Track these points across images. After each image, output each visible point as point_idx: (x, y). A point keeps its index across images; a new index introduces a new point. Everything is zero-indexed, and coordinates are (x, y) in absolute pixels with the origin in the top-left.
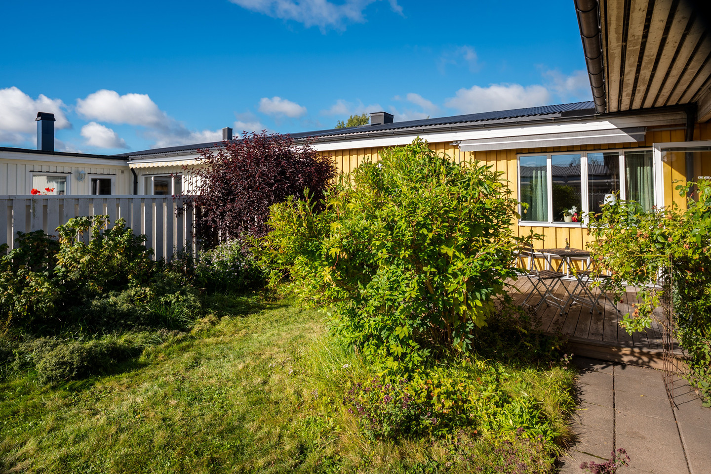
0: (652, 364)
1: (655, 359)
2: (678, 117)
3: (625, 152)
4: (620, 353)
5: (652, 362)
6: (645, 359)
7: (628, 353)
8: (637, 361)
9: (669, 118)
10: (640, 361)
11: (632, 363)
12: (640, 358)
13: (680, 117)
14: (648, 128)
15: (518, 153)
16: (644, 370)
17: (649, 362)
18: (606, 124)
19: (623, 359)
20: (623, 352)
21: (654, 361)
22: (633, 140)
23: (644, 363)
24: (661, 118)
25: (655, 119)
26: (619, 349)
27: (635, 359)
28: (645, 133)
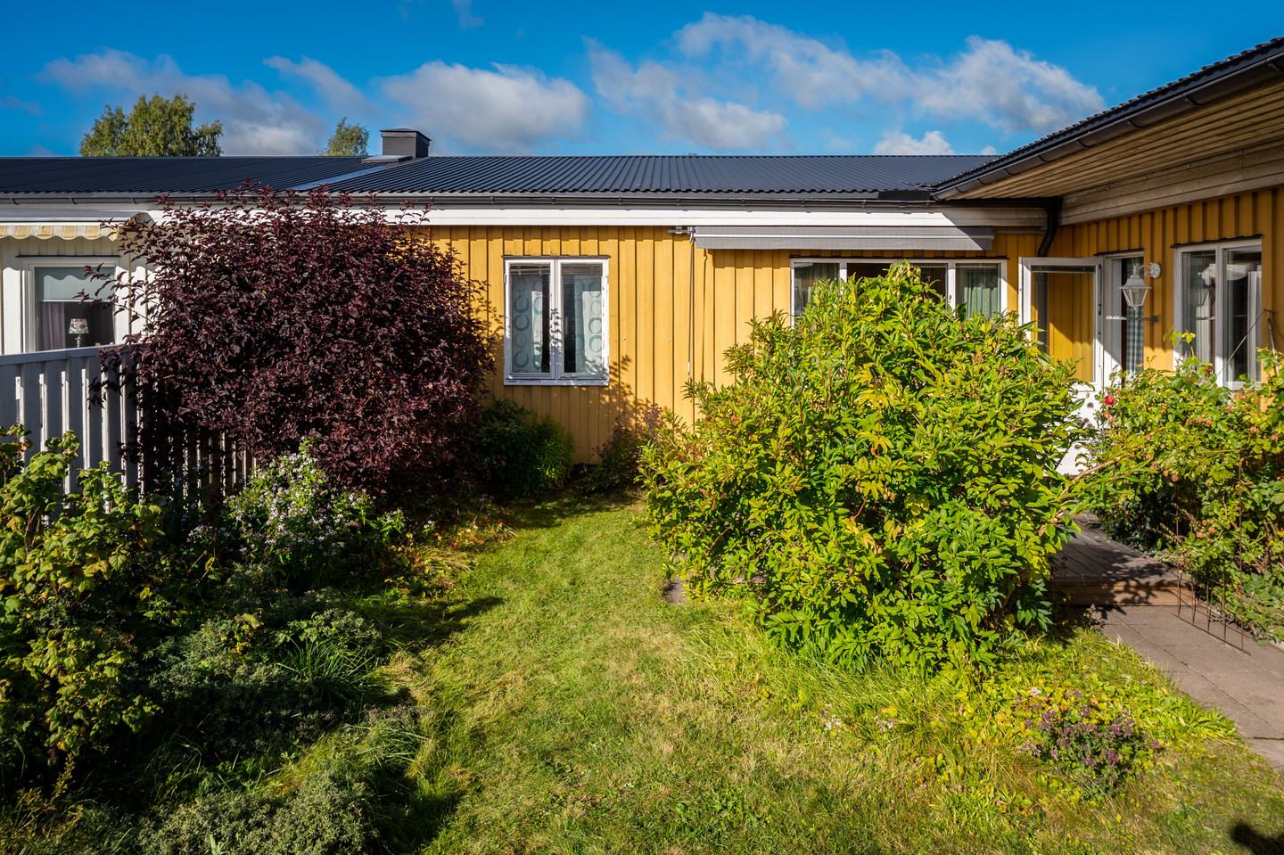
0: (1151, 600)
1: (1154, 592)
2: (1035, 216)
3: (957, 264)
4: (1112, 591)
5: (1151, 597)
6: (1142, 594)
7: (1121, 588)
8: (1133, 598)
9: (1023, 217)
10: (1137, 598)
11: (1126, 602)
12: (1136, 594)
13: (1037, 217)
14: (994, 229)
15: (792, 257)
16: (1142, 609)
17: (1147, 598)
18: (938, 218)
19: (1115, 599)
20: (1116, 588)
21: (1154, 596)
22: (977, 247)
23: (1141, 600)
24: (1013, 216)
25: (1005, 215)
26: (1111, 585)
27: (1129, 596)
28: (992, 237)
